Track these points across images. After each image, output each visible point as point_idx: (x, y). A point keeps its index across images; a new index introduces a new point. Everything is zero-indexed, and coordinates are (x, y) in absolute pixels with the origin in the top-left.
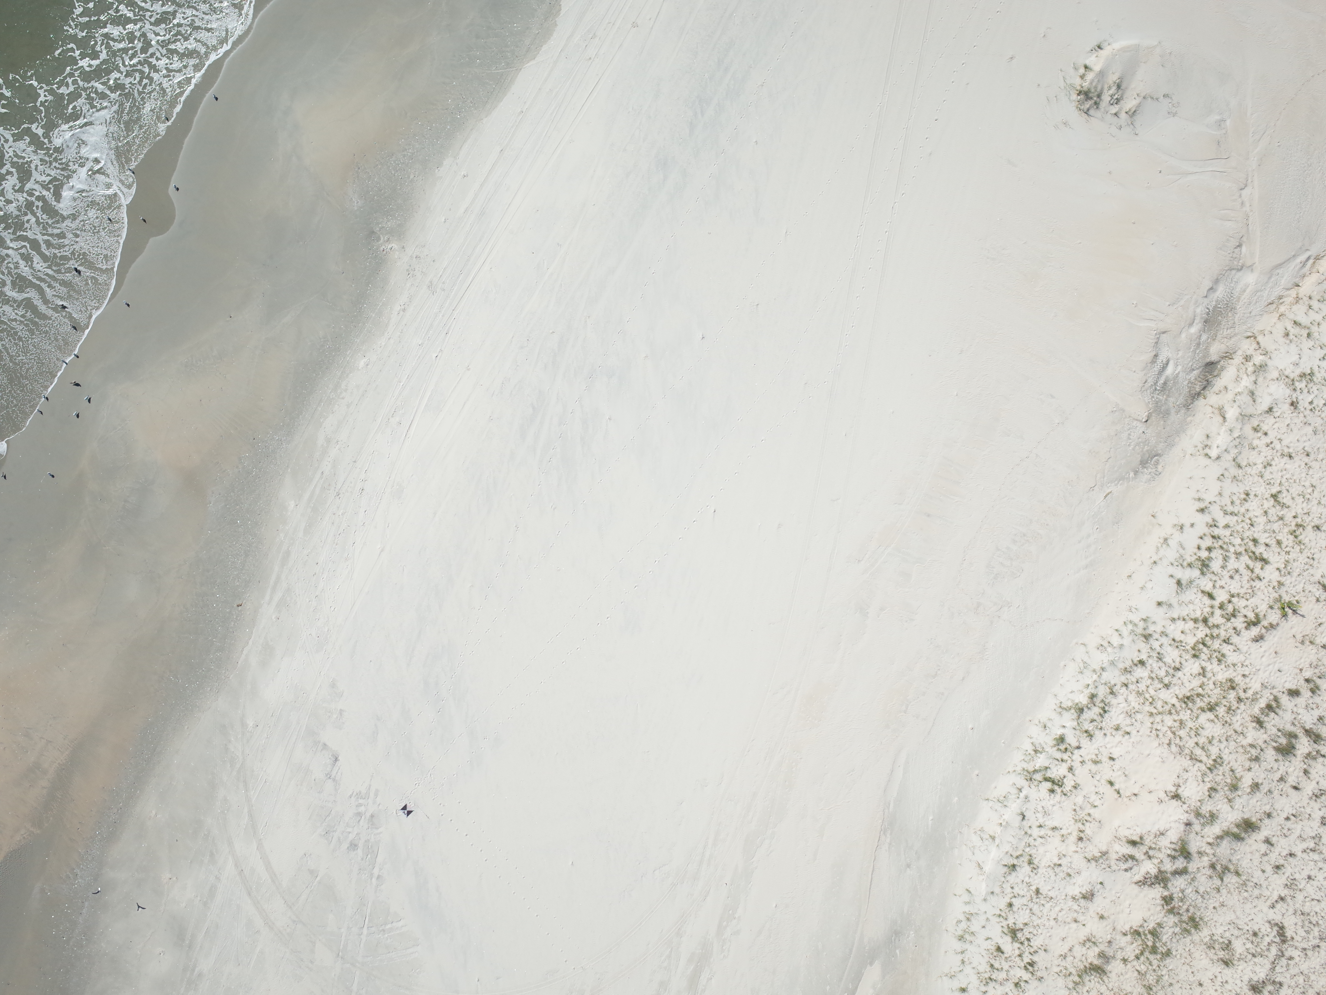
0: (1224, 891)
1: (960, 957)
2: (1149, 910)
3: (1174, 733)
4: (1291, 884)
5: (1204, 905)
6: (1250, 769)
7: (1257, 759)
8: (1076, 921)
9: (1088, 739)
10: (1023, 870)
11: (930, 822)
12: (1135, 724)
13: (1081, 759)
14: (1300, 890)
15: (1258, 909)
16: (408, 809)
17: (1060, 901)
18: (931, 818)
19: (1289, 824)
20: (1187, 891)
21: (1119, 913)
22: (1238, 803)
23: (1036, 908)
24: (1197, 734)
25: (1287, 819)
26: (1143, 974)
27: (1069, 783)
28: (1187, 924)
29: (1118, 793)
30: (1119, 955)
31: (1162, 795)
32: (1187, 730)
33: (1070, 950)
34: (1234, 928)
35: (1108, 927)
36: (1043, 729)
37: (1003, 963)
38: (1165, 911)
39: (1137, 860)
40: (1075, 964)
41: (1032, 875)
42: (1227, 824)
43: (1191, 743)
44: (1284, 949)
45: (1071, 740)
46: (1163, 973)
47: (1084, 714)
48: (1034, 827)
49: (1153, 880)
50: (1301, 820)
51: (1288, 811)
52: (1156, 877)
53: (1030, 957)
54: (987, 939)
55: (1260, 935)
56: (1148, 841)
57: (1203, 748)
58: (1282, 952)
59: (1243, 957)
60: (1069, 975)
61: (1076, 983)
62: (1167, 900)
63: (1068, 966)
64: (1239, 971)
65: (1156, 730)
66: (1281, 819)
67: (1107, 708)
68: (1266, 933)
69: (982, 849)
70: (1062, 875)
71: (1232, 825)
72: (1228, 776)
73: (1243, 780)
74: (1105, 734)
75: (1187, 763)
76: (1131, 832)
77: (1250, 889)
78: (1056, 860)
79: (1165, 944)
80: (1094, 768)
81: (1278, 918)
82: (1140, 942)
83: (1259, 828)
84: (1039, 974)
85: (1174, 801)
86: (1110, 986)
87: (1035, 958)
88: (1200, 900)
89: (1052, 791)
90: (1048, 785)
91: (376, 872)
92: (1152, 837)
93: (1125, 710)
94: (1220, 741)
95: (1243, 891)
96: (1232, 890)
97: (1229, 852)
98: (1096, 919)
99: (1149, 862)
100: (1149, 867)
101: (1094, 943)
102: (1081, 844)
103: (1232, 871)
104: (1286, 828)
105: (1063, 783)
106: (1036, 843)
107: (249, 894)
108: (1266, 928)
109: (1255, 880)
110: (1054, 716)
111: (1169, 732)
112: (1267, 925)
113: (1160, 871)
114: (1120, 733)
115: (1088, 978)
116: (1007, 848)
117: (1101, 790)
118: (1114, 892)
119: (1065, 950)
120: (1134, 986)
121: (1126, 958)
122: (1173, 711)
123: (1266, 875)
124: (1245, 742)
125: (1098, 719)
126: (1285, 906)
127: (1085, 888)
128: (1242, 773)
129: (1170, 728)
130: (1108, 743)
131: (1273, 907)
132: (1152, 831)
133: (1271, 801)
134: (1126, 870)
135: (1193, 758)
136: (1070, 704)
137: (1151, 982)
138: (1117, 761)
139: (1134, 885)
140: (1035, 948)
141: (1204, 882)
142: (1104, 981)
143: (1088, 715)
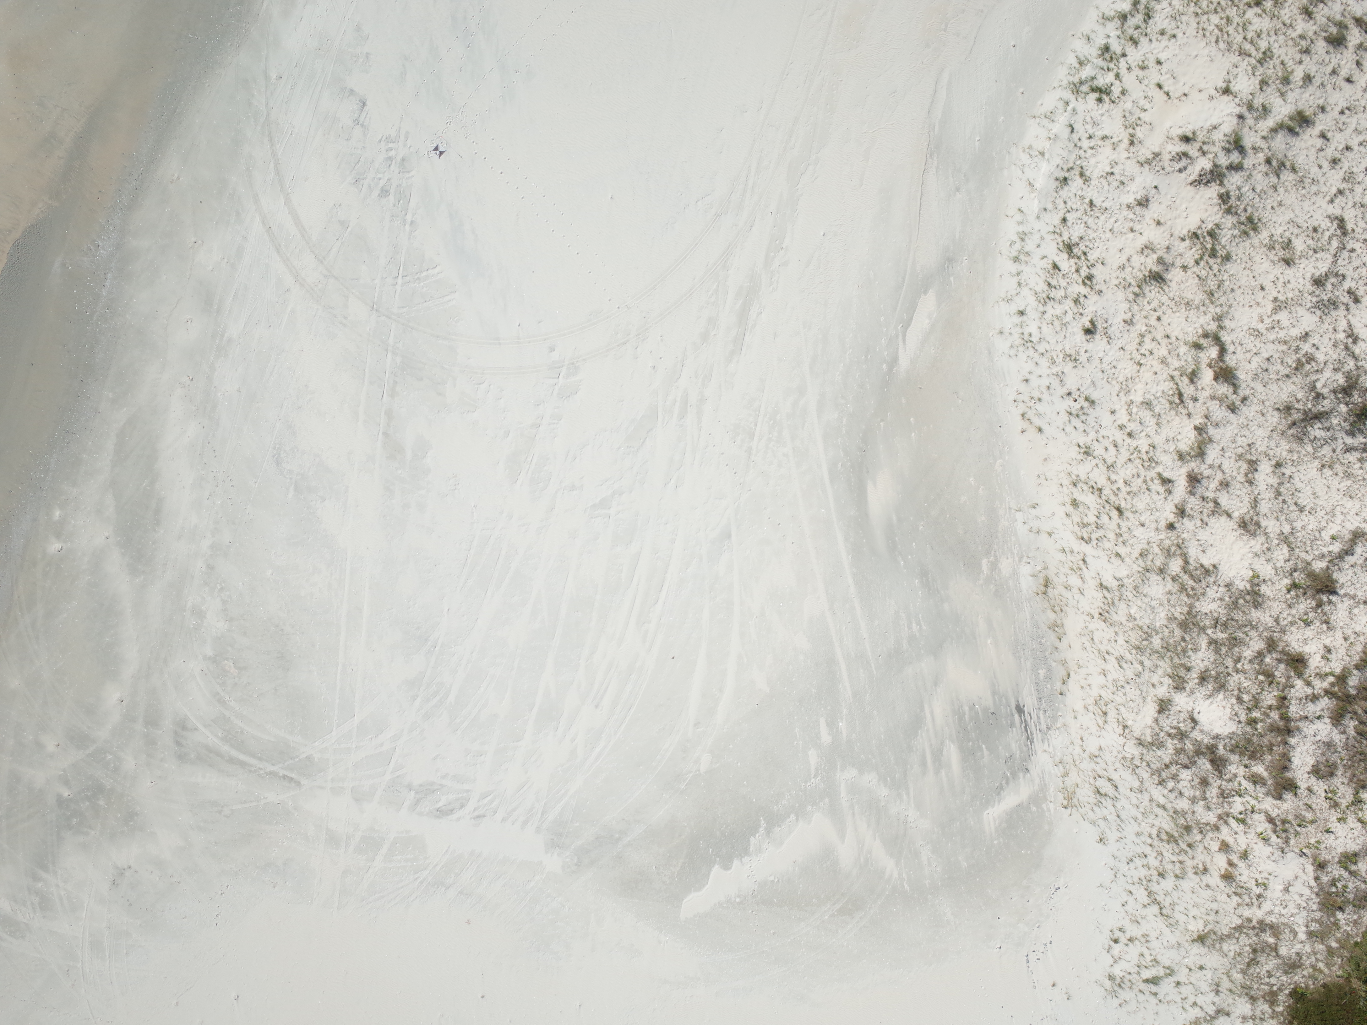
0: (1281, 190)
1: (1015, 280)
2: (1206, 211)
3: (1221, 30)
4: (1349, 177)
5: (1262, 206)
6: (1301, 62)
7: (1307, 51)
8: (1132, 230)
9: (1133, 46)
10: (1075, 184)
11: (977, 143)
12: (1181, 26)
13: (1127, 66)
14: (1359, 183)
15: (1317, 205)
16: (441, 149)
17: (1115, 212)
18: (977, 139)
19: (1343, 118)
20: (1243, 189)
21: (1175, 218)
22: (1291, 96)
23: (1090, 221)
24: (1244, 29)
25: (1342, 112)
26: (1204, 280)
27: (1116, 90)
28: (1246, 226)
29: (1168, 94)
30: (1179, 263)
31: (1213, 92)
32: (1234, 25)
33: (1129, 260)
34: (1294, 227)
35: (1165, 234)
36: (1086, 42)
37: (1061, 281)
38: (1222, 211)
39: (1191, 158)
40: (1134, 274)
41: (1085, 187)
42: (1281, 117)
43: (1239, 38)
44: (1345, 242)
45: (1116, 47)
46: (1225, 278)
47: (1128, 21)
48: (1083, 139)
49: (1209, 177)
50: (1356, 113)
51: (1343, 104)
52: (1211, 172)
53: (1088, 270)
54: (1044, 257)
55: (1320, 230)
56: (1201, 137)
57: (1252, 42)
58: (1344, 245)
59: (1305, 254)
60: (1129, 286)
61: (1136, 295)
62: (1224, 198)
63: (1128, 278)
64: (1301, 270)
65: (1204, 29)
66: (1335, 114)
67: (1151, 14)
68: (1326, 228)
69: (1032, 166)
70: (1115, 184)
71: (1286, 119)
72: (1279, 70)
73: (1295, 74)
74: (1150, 40)
75: (1235, 58)
76: (1184, 129)
77: (1307, 186)
78: (1108, 169)
79: (1224, 247)
80: (1141, 73)
81: (1338, 212)
82: (1199, 246)
83: (1314, 124)
84: (1097, 287)
85: (1225, 97)
86: (1171, 295)
87: (1094, 271)
88: (1257, 199)
89: (1100, 100)
90: (1096, 95)
91: (409, 217)
92: (1205, 132)
93: (1169, 15)
94: (1269, 35)
95: (1301, 188)
96: (1289, 188)
97: (1284, 146)
98: (1154, 224)
99: (1203, 158)
100: (1204, 164)
101: (1152, 250)
102: (1132, 149)
103: (1288, 167)
104: (1341, 122)
105: (1110, 91)
106: (1087, 156)
107: (278, 252)
108: (1325, 224)
109: (1312, 177)
110: (1098, 28)
111: (1216, 31)
112: (1327, 220)
113: (1216, 166)
114: (1166, 37)
115: (1148, 289)
116: (1058, 161)
117: (1150, 95)
118: (1169, 196)
119: (1123, 259)
120: (1195, 293)
121: (1185, 264)
122: (1219, 10)
123: (1324, 170)
124: (1294, 35)
125: (1143, 26)
126: (1344, 199)
127: (1139, 194)
128: (1293, 67)
129: (1217, 26)
130: (1155, 49)
131: (1332, 201)
132: (1205, 127)
133: (1324, 95)
134: (1180, 171)
135: (1243, 53)
136: (1112, 13)
137: (1212, 287)
138: (1164, 65)
139: (1189, 187)
140: (1092, 262)
141: (1261, 180)
142: (1164, 291)
143: (1131, 22)
